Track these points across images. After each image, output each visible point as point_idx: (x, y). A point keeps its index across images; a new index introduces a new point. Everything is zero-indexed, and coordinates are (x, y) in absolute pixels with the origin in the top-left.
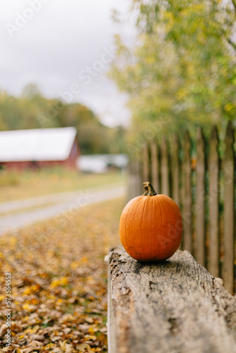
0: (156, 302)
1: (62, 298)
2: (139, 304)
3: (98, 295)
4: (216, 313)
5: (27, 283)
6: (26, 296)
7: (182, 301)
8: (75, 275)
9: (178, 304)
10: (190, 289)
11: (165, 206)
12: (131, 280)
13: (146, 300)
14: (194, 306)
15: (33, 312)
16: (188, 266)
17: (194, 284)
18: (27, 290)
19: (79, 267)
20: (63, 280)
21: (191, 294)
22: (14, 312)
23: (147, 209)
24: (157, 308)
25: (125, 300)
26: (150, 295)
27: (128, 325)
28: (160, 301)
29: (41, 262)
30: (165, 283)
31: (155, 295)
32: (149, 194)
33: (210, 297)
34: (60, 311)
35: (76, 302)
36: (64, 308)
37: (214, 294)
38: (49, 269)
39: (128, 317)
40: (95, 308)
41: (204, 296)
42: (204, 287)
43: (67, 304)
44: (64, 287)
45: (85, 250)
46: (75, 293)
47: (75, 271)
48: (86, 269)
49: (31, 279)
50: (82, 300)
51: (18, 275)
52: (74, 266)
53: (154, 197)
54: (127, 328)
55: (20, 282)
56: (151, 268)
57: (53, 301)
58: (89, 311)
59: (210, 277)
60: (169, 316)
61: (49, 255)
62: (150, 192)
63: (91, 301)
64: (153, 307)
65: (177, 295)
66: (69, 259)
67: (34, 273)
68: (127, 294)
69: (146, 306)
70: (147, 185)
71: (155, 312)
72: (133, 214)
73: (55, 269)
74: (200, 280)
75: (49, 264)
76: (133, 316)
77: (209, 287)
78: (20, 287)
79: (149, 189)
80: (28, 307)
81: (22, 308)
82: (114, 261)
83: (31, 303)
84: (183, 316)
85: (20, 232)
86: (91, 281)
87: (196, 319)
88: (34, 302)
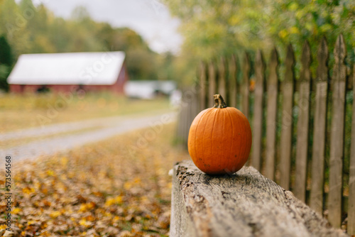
0: (233, 209)
1: (118, 215)
2: (216, 210)
3: (154, 214)
4: (294, 220)
5: (82, 200)
6: (81, 213)
7: (258, 209)
8: (129, 194)
9: (254, 212)
10: (263, 198)
11: (235, 119)
12: (202, 189)
13: (222, 207)
14: (271, 213)
15: (90, 228)
16: (257, 180)
17: (266, 195)
18: (82, 207)
19: (132, 187)
20: (118, 199)
21: (265, 203)
22: (71, 227)
23: (217, 121)
24: (235, 214)
25: (201, 207)
26: (225, 203)
27: (210, 227)
28: (236, 208)
29: (93, 181)
30: (237, 194)
31: (230, 203)
32: (219, 107)
33: (285, 206)
34: (117, 227)
35: (133, 220)
36: (121, 225)
37: (288, 204)
38: (102, 189)
39: (208, 221)
40: (152, 226)
41: (279, 205)
42: (276, 197)
43: (123, 222)
44: (119, 205)
45: (137, 172)
46: (131, 211)
47: (129, 191)
48: (140, 189)
49: (85, 197)
50: (138, 218)
51: (72, 193)
52: (128, 186)
53: (225, 109)
54: (210, 231)
55: (74, 200)
56: (220, 180)
57: (109, 219)
58: (146, 228)
59: (281, 189)
60: (248, 221)
61: (102, 175)
62: (220, 105)
63: (147, 219)
64: (230, 213)
65: (252, 203)
66: (121, 180)
67: (88, 191)
68: (202, 202)
69: (223, 212)
70: (218, 98)
71: (234, 217)
72: (203, 125)
73: (108, 188)
74: (272, 192)
75: (103, 184)
76: (213, 220)
77: (282, 198)
78: (74, 204)
79: (220, 101)
80: (84, 223)
81: (78, 224)
82: (182, 173)
83: (87, 219)
84: (262, 221)
85: (70, 153)
86: (146, 200)
87: (275, 224)
88: (90, 218)
